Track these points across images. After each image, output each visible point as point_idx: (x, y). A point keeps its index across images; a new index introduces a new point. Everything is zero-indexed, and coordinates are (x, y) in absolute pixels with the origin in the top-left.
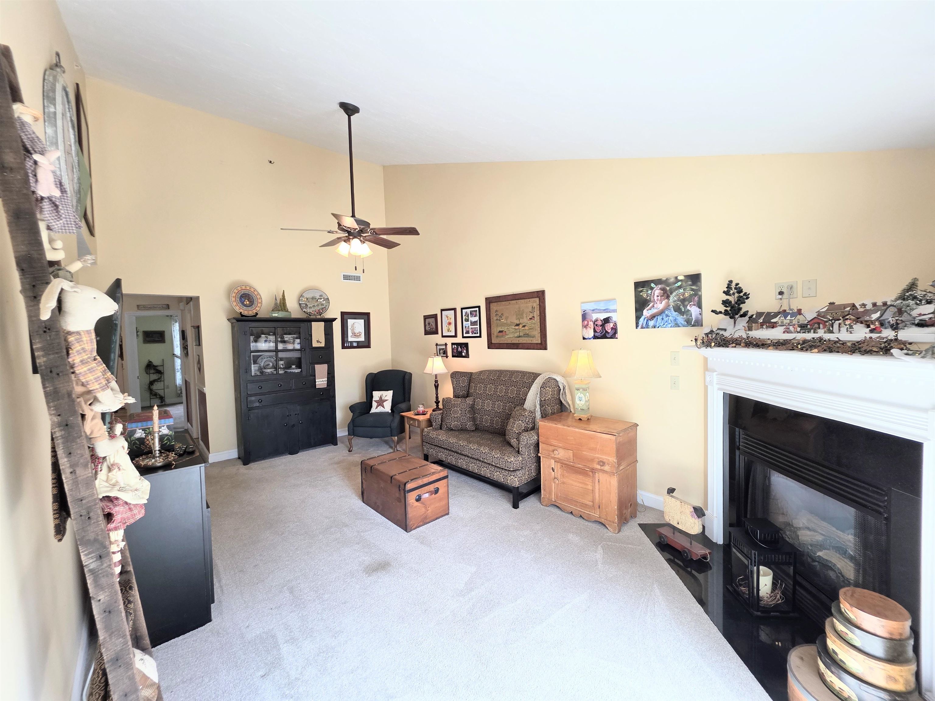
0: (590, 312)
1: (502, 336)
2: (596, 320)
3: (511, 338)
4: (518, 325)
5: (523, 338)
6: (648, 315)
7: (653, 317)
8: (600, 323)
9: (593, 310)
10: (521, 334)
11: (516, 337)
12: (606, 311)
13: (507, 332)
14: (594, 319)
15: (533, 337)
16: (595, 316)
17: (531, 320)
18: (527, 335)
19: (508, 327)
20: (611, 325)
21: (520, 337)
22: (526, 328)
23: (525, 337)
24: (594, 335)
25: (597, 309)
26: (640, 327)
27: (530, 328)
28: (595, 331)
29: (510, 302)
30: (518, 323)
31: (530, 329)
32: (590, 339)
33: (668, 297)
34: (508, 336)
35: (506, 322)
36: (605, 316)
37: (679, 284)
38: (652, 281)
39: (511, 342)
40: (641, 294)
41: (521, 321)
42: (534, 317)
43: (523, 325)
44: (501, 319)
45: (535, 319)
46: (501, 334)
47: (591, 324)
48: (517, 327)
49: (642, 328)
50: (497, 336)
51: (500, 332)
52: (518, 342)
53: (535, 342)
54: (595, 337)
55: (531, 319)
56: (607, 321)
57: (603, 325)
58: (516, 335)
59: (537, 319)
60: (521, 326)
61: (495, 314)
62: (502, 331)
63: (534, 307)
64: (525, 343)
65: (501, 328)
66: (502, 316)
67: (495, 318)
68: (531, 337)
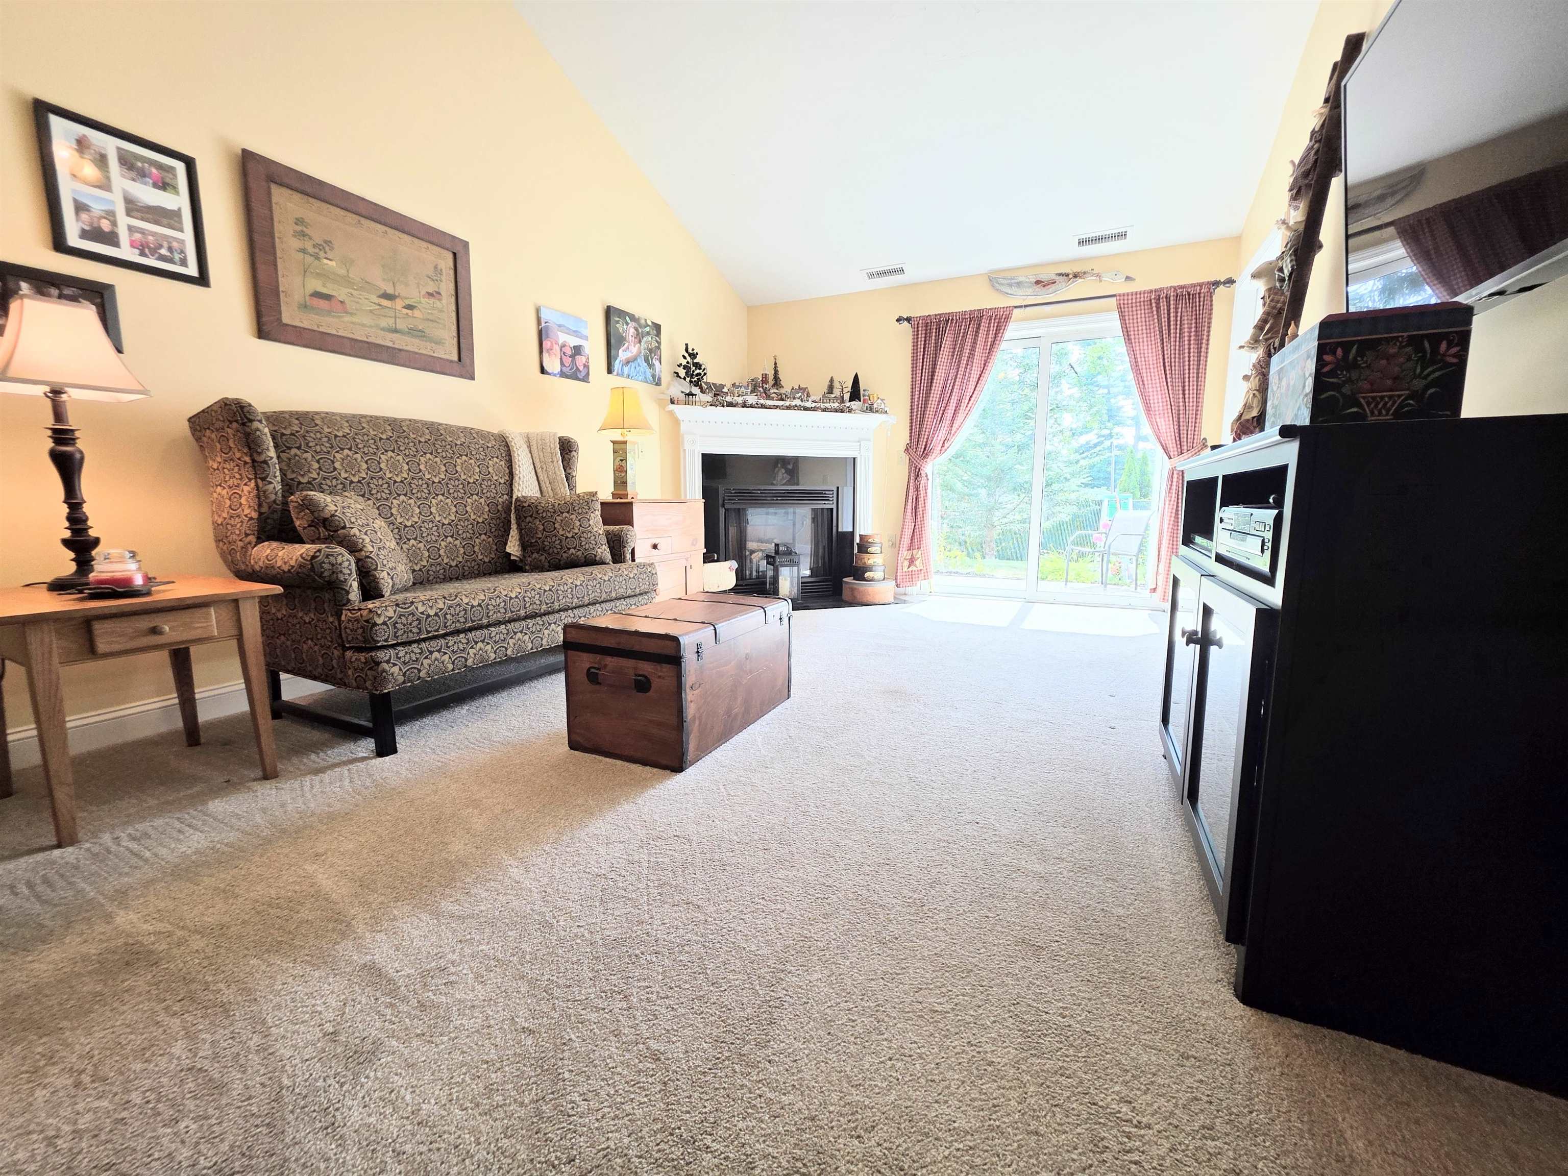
0: (556, 327)
1: (329, 312)
2: (563, 346)
3: (364, 325)
4: (386, 296)
5: (408, 339)
6: (624, 358)
7: (628, 362)
8: (569, 352)
9: (560, 326)
10: (402, 325)
11: (383, 329)
12: (576, 334)
13: (351, 305)
14: (560, 342)
15: (439, 342)
16: (563, 338)
17: (431, 301)
18: (416, 333)
19: (354, 292)
20: (584, 359)
21: (396, 331)
22: (416, 313)
23: (413, 336)
24: (561, 370)
25: (564, 326)
26: (615, 373)
27: (430, 317)
28: (562, 363)
29: (363, 220)
30: (390, 291)
31: (428, 320)
32: (555, 375)
33: (640, 342)
34: (354, 319)
35: (343, 272)
36: (573, 341)
37: (648, 329)
38: (627, 314)
39: (365, 339)
41: (400, 290)
42: (439, 293)
43: (408, 302)
44: (322, 254)
45: (444, 301)
46: (316, 302)
47: (557, 349)
48: (385, 302)
49: (618, 375)
50: (304, 307)
51: (317, 295)
52: (390, 344)
53: (441, 353)
54: (563, 375)
55: (430, 295)
56: (577, 350)
57: (573, 356)
58: (384, 323)
59: (447, 302)
60: (399, 304)
61: (295, 231)
62: (328, 297)
63: (439, 267)
64: (416, 353)
65: (324, 285)
66: (327, 249)
67: (295, 243)
68: (431, 340)
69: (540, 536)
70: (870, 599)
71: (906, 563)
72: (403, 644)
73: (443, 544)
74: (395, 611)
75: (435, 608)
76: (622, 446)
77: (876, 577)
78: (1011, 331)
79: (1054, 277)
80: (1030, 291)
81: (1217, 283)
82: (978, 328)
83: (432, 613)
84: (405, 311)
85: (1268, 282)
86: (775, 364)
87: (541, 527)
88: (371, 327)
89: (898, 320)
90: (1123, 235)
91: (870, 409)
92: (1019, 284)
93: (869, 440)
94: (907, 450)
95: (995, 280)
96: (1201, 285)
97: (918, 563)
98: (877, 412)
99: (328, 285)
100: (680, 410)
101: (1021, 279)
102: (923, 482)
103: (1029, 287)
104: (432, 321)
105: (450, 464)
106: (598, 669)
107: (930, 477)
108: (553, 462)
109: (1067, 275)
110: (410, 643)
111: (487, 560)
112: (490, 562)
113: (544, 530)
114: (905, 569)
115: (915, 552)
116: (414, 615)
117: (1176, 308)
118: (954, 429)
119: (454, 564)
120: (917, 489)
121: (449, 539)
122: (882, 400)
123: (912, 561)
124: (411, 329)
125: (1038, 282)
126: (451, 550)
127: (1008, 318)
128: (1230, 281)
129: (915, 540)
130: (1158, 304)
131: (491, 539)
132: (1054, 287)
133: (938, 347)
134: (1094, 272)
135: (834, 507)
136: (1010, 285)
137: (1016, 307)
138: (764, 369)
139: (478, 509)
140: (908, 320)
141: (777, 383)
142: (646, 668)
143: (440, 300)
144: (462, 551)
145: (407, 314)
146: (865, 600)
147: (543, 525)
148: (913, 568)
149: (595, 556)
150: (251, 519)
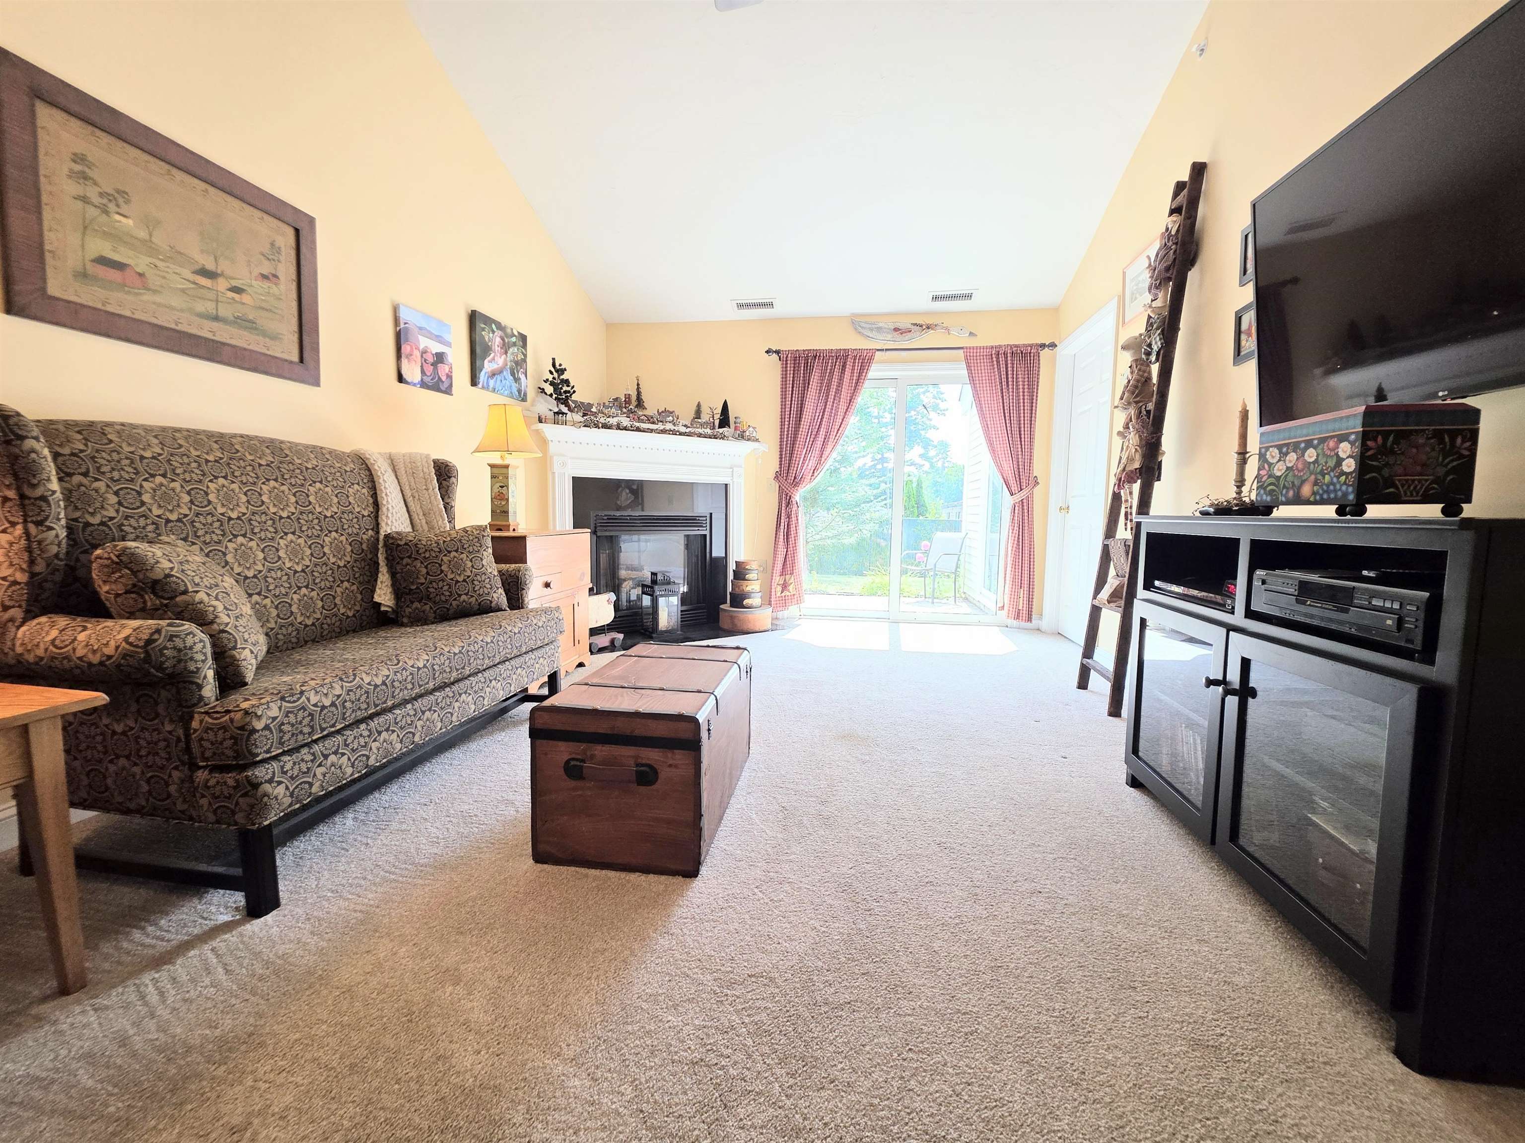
0: (416, 330)
1: (119, 286)
2: (425, 352)
3: (171, 308)
4: (204, 272)
5: (234, 330)
6: (489, 370)
7: (493, 375)
8: (431, 359)
9: (420, 328)
10: (224, 311)
11: (201, 316)
12: (439, 339)
13: (153, 280)
14: (421, 347)
15: (275, 337)
16: (424, 342)
17: (266, 284)
18: (245, 323)
19: (160, 264)
20: (446, 369)
21: (216, 318)
22: (246, 298)
23: (241, 327)
24: (422, 380)
25: (426, 329)
26: (480, 386)
27: (264, 305)
28: (423, 372)
29: (174, 171)
30: (210, 266)
31: (263, 309)
32: (415, 385)
33: (506, 353)
34: (158, 299)
35: (143, 234)
36: (436, 348)
37: (514, 339)
38: (494, 321)
39: (173, 326)
40: (483, 333)
41: (224, 266)
42: (275, 276)
43: (234, 283)
44: (112, 207)
45: (282, 287)
46: (102, 271)
47: (417, 354)
48: (203, 281)
49: (483, 388)
50: (83, 275)
51: (102, 261)
52: (209, 336)
53: (277, 351)
54: (423, 385)
55: (264, 277)
56: (440, 358)
57: (435, 364)
58: (200, 307)
59: (286, 288)
60: (222, 285)
61: (71, 170)
62: (120, 266)
63: (277, 245)
64: (245, 349)
65: (114, 250)
66: (121, 201)
67: (72, 188)
68: (264, 334)
69: (423, 581)
70: (751, 627)
71: (779, 589)
72: (289, 752)
73: (296, 597)
74: (280, 708)
75: (330, 696)
76: (504, 471)
77: (754, 604)
78: (874, 372)
79: (910, 326)
80: (889, 337)
81: (1043, 346)
82: (844, 366)
83: (327, 703)
84: (231, 294)
85: (1135, 353)
86: (638, 385)
87: (424, 571)
88: (182, 310)
89: (767, 352)
90: (969, 296)
91: (742, 436)
92: (879, 329)
93: (741, 467)
94: (776, 477)
95: (857, 323)
96: (1031, 346)
97: (791, 588)
98: (749, 440)
99: (122, 249)
100: (549, 430)
101: (881, 325)
102: (794, 509)
103: (888, 333)
104: (267, 310)
105: (300, 492)
106: (583, 761)
107: (801, 503)
108: (427, 490)
109: (921, 326)
110: (297, 749)
111: (350, 614)
112: (354, 616)
113: (428, 573)
114: (779, 594)
115: (788, 577)
116: (305, 710)
117: (1013, 364)
118: (823, 459)
119: (309, 622)
120: (789, 517)
121: (304, 590)
122: (754, 428)
123: (785, 586)
124: (238, 318)
125: (896, 330)
126: (306, 605)
127: (871, 359)
128: (1053, 345)
129: (788, 566)
130: (998, 358)
131: (355, 587)
132: (909, 335)
133: (806, 384)
134: (944, 325)
135: (707, 533)
136: (871, 330)
137: (878, 350)
138: (627, 389)
139: (338, 550)
140: (777, 352)
141: (640, 404)
142: (652, 755)
143: (276, 284)
144: (320, 604)
145: (233, 299)
146: (745, 628)
147: (426, 567)
148: (786, 593)
149: (491, 602)
150: (15, 583)
